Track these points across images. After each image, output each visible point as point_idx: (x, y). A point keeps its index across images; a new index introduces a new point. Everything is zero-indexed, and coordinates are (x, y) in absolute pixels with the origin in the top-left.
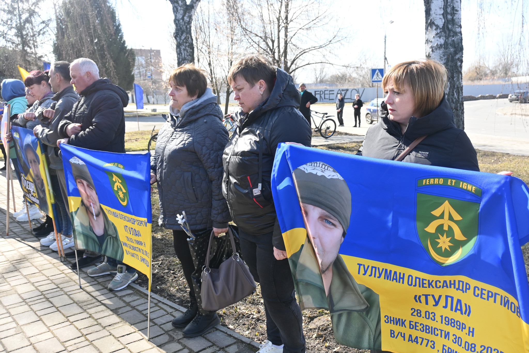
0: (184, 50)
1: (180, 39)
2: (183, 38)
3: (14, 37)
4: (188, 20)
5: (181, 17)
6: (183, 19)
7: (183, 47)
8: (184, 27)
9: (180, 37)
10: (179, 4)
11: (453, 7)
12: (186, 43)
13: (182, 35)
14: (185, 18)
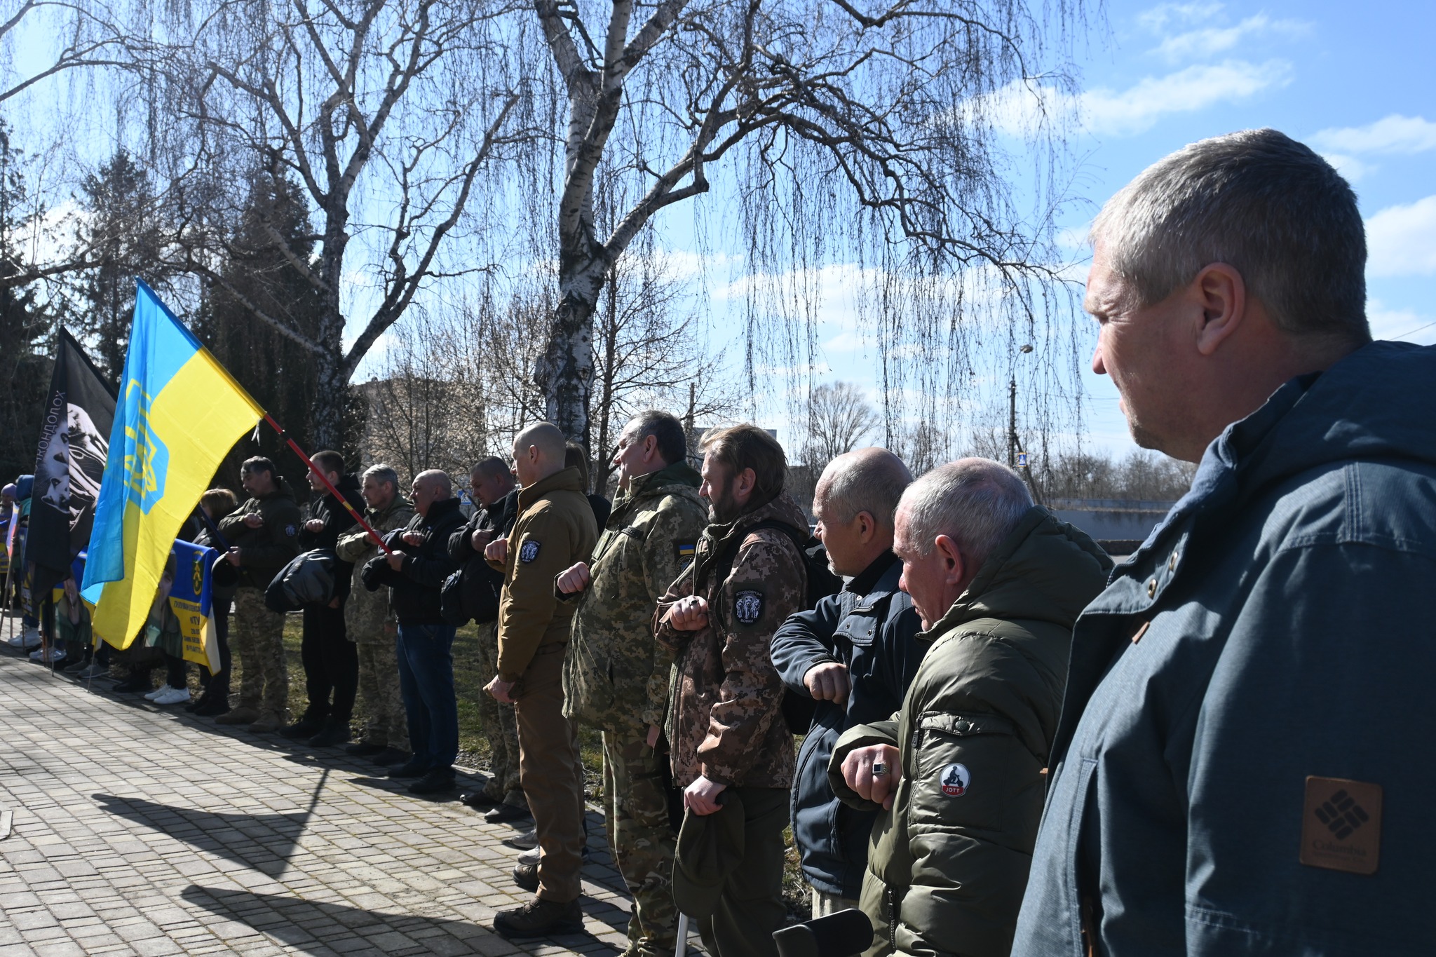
0: (325, 432)
1: (321, 415)
2: (325, 413)
3: (96, 351)
4: (338, 385)
5: (327, 380)
6: (330, 383)
7: (324, 428)
8: (330, 396)
9: (321, 412)
10: (326, 359)
11: (571, 412)
12: (330, 421)
13: (324, 408)
14: (334, 382)
